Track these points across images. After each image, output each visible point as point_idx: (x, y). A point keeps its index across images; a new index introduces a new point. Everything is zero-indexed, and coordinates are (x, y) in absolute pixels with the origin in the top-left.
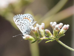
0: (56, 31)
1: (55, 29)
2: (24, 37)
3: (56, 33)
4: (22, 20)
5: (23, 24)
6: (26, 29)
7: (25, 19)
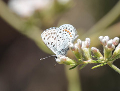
0: (109, 49)
1: (106, 46)
2: (57, 60)
3: (108, 53)
6: (62, 47)
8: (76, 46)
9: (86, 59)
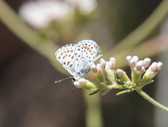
0: (138, 72)
1: (135, 68)
2: (75, 83)
3: (137, 76)
4: (79, 50)
5: (79, 58)
6: (82, 68)
7: (84, 49)
8: (99, 67)
9: (109, 83)
